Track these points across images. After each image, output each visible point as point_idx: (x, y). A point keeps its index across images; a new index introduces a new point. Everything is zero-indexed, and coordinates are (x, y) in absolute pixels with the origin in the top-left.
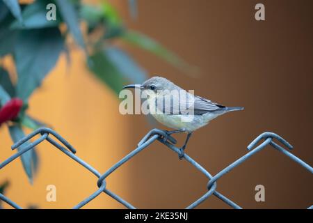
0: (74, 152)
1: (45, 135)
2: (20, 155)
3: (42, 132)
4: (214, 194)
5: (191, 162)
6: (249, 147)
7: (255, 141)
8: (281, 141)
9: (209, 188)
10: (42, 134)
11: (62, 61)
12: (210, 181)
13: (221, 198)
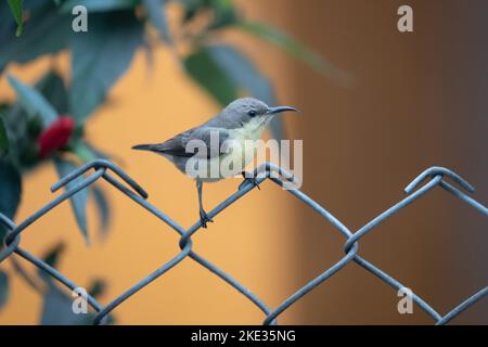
0: (145, 196)
1: (100, 171)
2: (69, 196)
3: (97, 166)
4: (354, 259)
5: (319, 212)
6: (407, 189)
7: (417, 180)
8: (456, 180)
9: (347, 251)
10: (96, 170)
11: (139, 60)
12: (349, 241)
13: (365, 267)
